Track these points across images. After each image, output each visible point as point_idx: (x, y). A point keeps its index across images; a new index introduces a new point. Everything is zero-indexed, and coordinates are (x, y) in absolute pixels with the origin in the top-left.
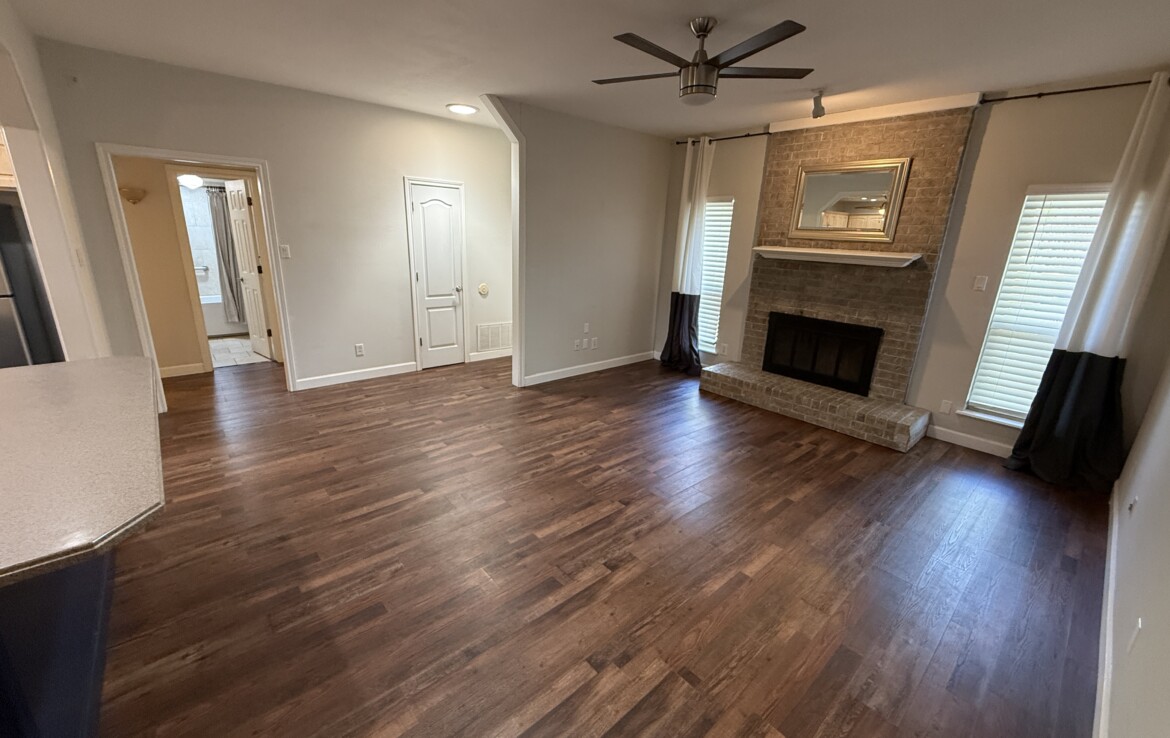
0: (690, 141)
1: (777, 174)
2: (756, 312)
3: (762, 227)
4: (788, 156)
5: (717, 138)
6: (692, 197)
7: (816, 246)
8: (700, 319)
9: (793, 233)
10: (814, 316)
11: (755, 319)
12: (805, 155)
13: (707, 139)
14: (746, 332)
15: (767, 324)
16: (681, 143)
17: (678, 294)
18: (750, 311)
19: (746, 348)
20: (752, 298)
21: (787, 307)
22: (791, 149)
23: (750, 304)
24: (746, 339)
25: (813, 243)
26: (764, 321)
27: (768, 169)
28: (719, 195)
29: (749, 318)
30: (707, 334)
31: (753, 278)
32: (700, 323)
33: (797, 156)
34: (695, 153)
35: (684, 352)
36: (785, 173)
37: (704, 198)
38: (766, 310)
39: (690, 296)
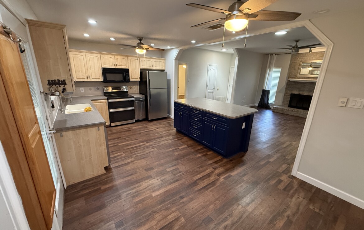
0: (270, 54)
1: (294, 62)
2: (287, 94)
3: (289, 74)
4: (297, 59)
5: (278, 54)
6: (270, 67)
7: (304, 79)
8: (270, 96)
9: (298, 76)
10: (303, 94)
11: (287, 95)
12: (302, 58)
13: (275, 54)
14: (284, 98)
15: (290, 97)
16: (267, 55)
17: (264, 90)
18: (285, 93)
19: (283, 102)
20: (286, 90)
21: (296, 92)
22: (298, 57)
23: (285, 92)
24: (283, 100)
25: (303, 78)
26: (289, 96)
27: (292, 61)
28: (277, 67)
29: (285, 95)
30: (272, 99)
31: (286, 86)
32: (270, 97)
33: (300, 59)
34: (271, 58)
35: (265, 104)
36: (297, 62)
37: (273, 67)
38: (290, 93)
39: (268, 90)
